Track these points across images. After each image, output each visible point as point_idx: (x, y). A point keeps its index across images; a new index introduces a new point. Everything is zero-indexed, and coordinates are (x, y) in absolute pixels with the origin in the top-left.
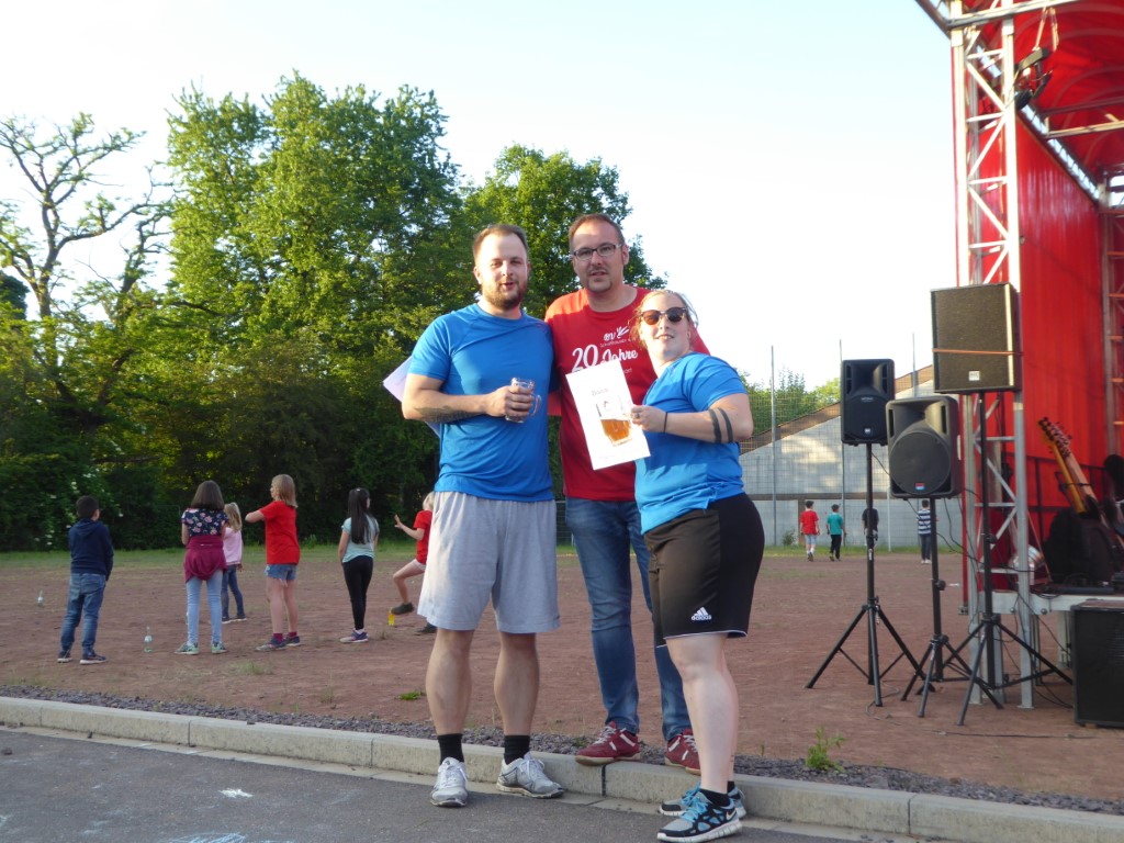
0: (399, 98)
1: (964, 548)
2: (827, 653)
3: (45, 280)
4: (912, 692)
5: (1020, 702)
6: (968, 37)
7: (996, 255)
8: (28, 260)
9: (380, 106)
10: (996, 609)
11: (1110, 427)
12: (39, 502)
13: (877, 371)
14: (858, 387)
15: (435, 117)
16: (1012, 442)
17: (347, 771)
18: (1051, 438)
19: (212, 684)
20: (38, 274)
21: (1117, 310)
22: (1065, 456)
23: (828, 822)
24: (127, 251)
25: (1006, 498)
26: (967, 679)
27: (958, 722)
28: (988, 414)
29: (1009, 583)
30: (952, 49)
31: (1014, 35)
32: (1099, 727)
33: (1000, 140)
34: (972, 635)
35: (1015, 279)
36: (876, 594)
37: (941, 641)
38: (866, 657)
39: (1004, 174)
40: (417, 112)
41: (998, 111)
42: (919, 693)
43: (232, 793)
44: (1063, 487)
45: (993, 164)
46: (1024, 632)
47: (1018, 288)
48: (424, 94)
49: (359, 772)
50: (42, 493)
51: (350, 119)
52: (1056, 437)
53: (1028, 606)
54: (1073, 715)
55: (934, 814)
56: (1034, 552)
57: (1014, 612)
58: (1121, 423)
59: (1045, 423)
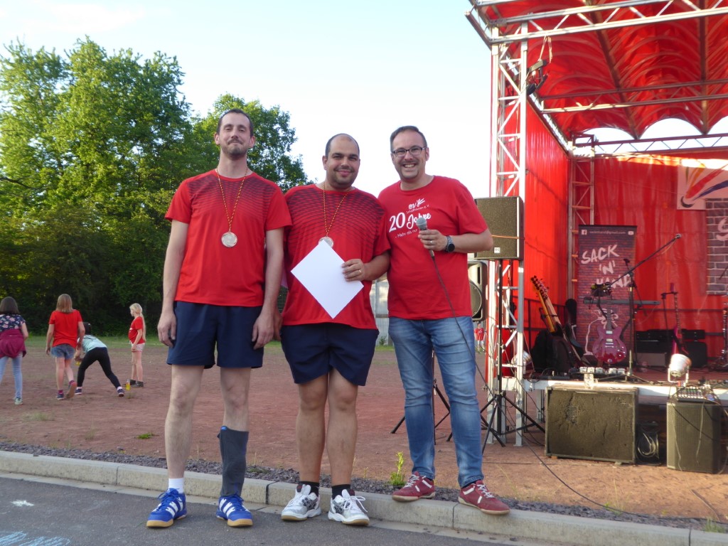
0: (154, 60)
5: (515, 443)
6: (501, 50)
7: (512, 180)
9: (141, 63)
10: (504, 388)
11: (569, 282)
15: (177, 72)
16: (516, 290)
17: (100, 487)
18: (538, 288)
19: (12, 426)
21: (576, 215)
22: (545, 299)
23: (404, 521)
25: (512, 322)
26: (485, 429)
28: (504, 273)
29: (510, 373)
30: (492, 56)
31: (527, 51)
32: (559, 458)
33: (517, 112)
34: (490, 403)
35: (522, 194)
39: (519, 132)
40: (165, 68)
41: (517, 95)
43: (19, 503)
44: (543, 317)
45: (512, 126)
46: (518, 402)
47: (524, 200)
48: (170, 58)
49: (107, 488)
51: (121, 70)
52: (540, 288)
53: (521, 387)
54: (545, 451)
55: (468, 515)
56: (526, 354)
57: (514, 389)
58: (576, 280)
59: (535, 279)
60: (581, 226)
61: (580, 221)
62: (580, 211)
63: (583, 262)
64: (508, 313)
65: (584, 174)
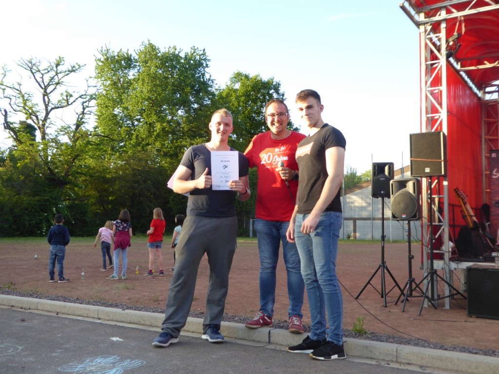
0: (191, 52)
1: (422, 241)
2: (365, 284)
3: (44, 125)
4: (399, 301)
5: (444, 307)
6: (427, 28)
7: (437, 120)
8: (37, 117)
9: (182, 55)
10: (435, 267)
11: (484, 192)
12: (40, 216)
13: (387, 168)
14: (378, 174)
15: (205, 60)
16: (443, 198)
18: (459, 196)
19: (109, 293)
20: (41, 123)
21: (488, 143)
22: (465, 204)
23: (362, 356)
24: (77, 114)
25: (440, 221)
26: (422, 296)
27: (418, 314)
28: (433, 186)
29: (440, 257)
30: (420, 33)
31: (446, 28)
32: (477, 317)
33: (440, 71)
34: (425, 278)
35: (445, 130)
36: (385, 260)
37: (412, 280)
38: (380, 287)
39: (441, 86)
40: (198, 57)
41: (439, 59)
42: (402, 302)
43: (115, 339)
44: (464, 217)
45: (437, 82)
46: (447, 277)
47: (446, 134)
48: (201, 50)
50: (41, 213)
51: (170, 60)
52: (461, 196)
53: (449, 267)
54: (466, 312)
55: (407, 353)
56: (451, 244)
57: (442, 269)
58: (489, 190)
59: (457, 190)
60: (491, 151)
61: (490, 147)
62: (490, 140)
63: (494, 177)
64: (437, 214)
65: (493, 113)
